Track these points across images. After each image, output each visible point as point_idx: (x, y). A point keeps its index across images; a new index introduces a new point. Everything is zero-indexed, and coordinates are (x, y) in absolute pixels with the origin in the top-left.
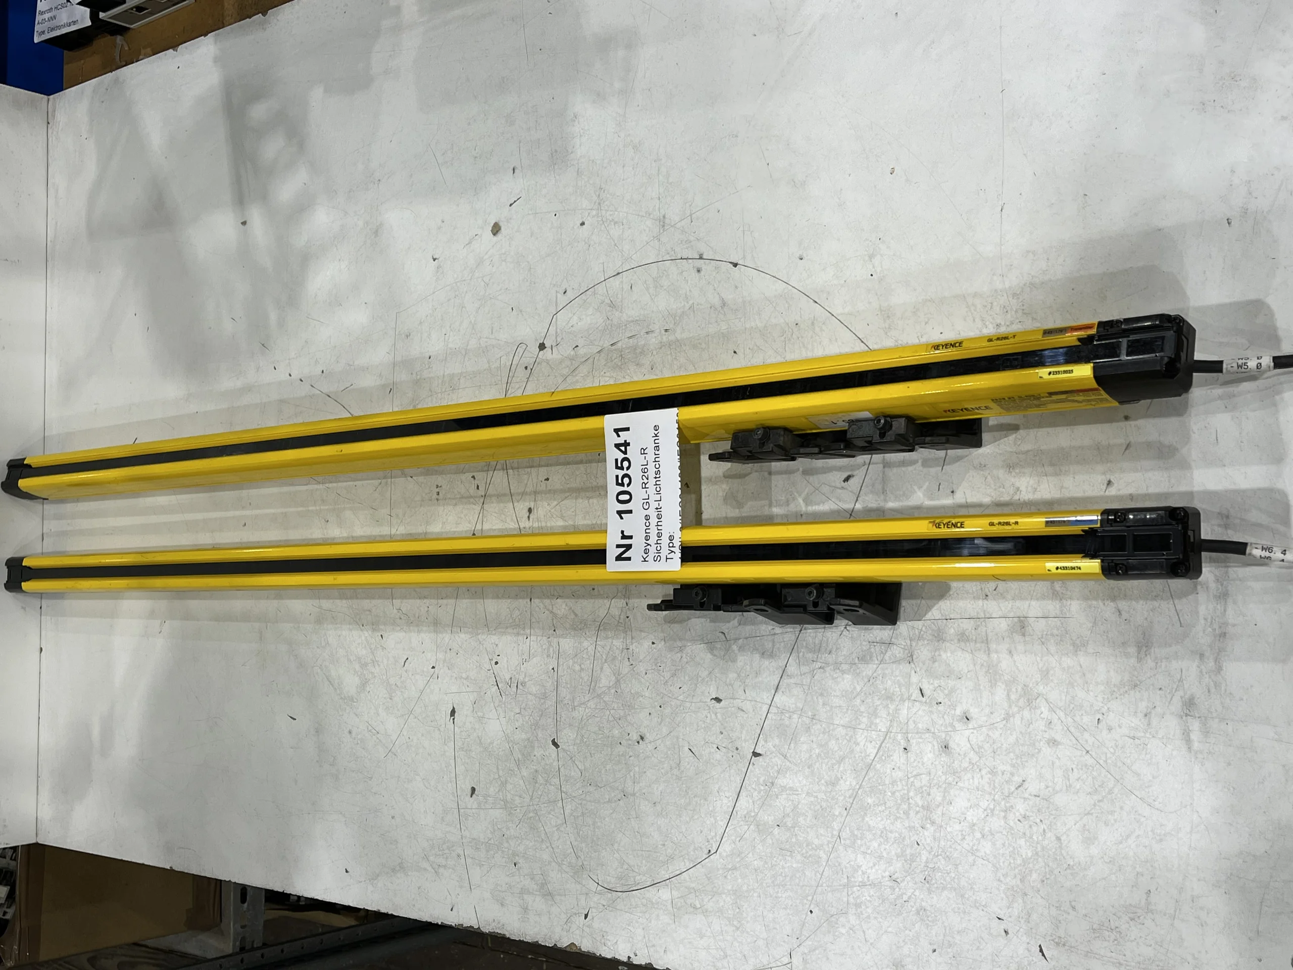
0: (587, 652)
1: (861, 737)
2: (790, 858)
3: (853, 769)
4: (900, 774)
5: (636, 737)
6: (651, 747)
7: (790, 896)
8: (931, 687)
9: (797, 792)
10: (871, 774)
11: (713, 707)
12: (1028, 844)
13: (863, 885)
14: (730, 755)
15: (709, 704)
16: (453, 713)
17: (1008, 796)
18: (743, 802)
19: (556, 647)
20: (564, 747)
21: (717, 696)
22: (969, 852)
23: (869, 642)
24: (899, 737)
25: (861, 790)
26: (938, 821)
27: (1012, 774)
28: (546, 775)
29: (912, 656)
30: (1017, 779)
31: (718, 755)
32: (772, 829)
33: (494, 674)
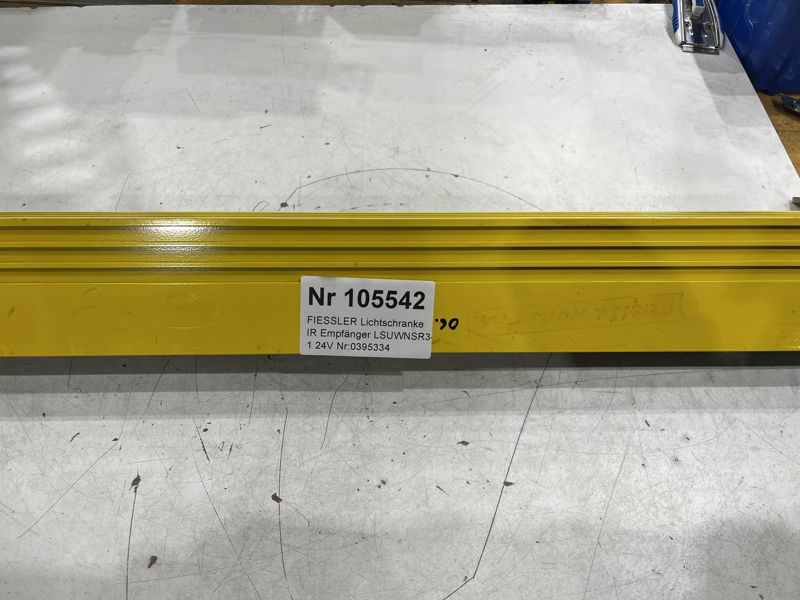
1: (604, 460)
3: (601, 485)
4: (643, 485)
5: (376, 482)
6: (393, 489)
8: (654, 419)
10: (618, 488)
11: (460, 449)
13: (629, 583)
14: (481, 487)
15: (455, 447)
17: (734, 491)
18: (498, 527)
20: (287, 500)
21: (464, 440)
23: (598, 392)
24: (636, 457)
25: (612, 502)
29: (633, 399)
30: (737, 478)
31: (468, 489)
32: (532, 546)
33: (201, 440)
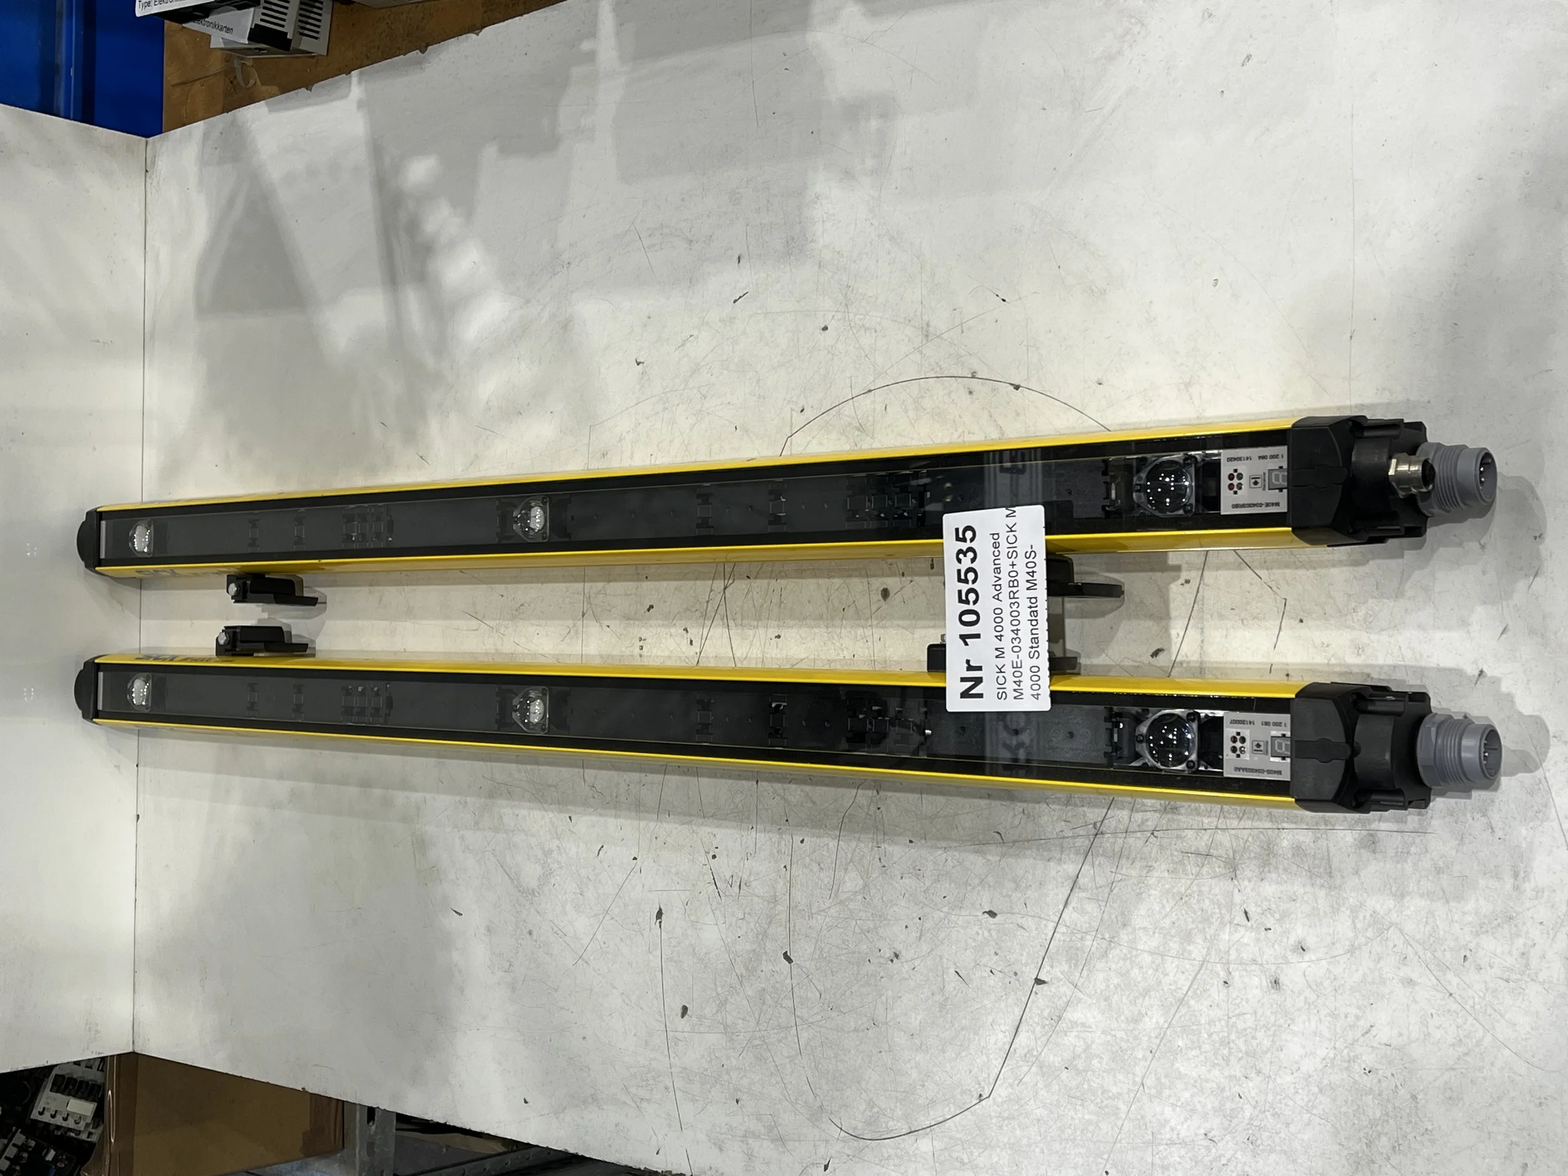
0: (828, 849)
1: (1171, 966)
2: (1081, 1108)
3: (1160, 1004)
4: (1219, 1013)
5: (889, 954)
6: (906, 967)
7: (1080, 1153)
8: (1259, 910)
9: (1090, 1030)
10: (1183, 1010)
11: (986, 922)
12: (1376, 1102)
13: (1171, 1143)
14: (1007, 980)
15: (980, 918)
16: (660, 914)
17: (1353, 1044)
18: (1023, 1038)
19: (789, 841)
20: (799, 962)
21: (992, 909)
22: (1303, 1108)
23: (1182, 852)
24: (1218, 967)
25: (1170, 1030)
26: (1266, 1071)
27: (1358, 1018)
28: (776, 995)
29: (1235, 871)
30: (1363, 1024)
31: (992, 981)
32: (1059, 1072)
33: (711, 870)
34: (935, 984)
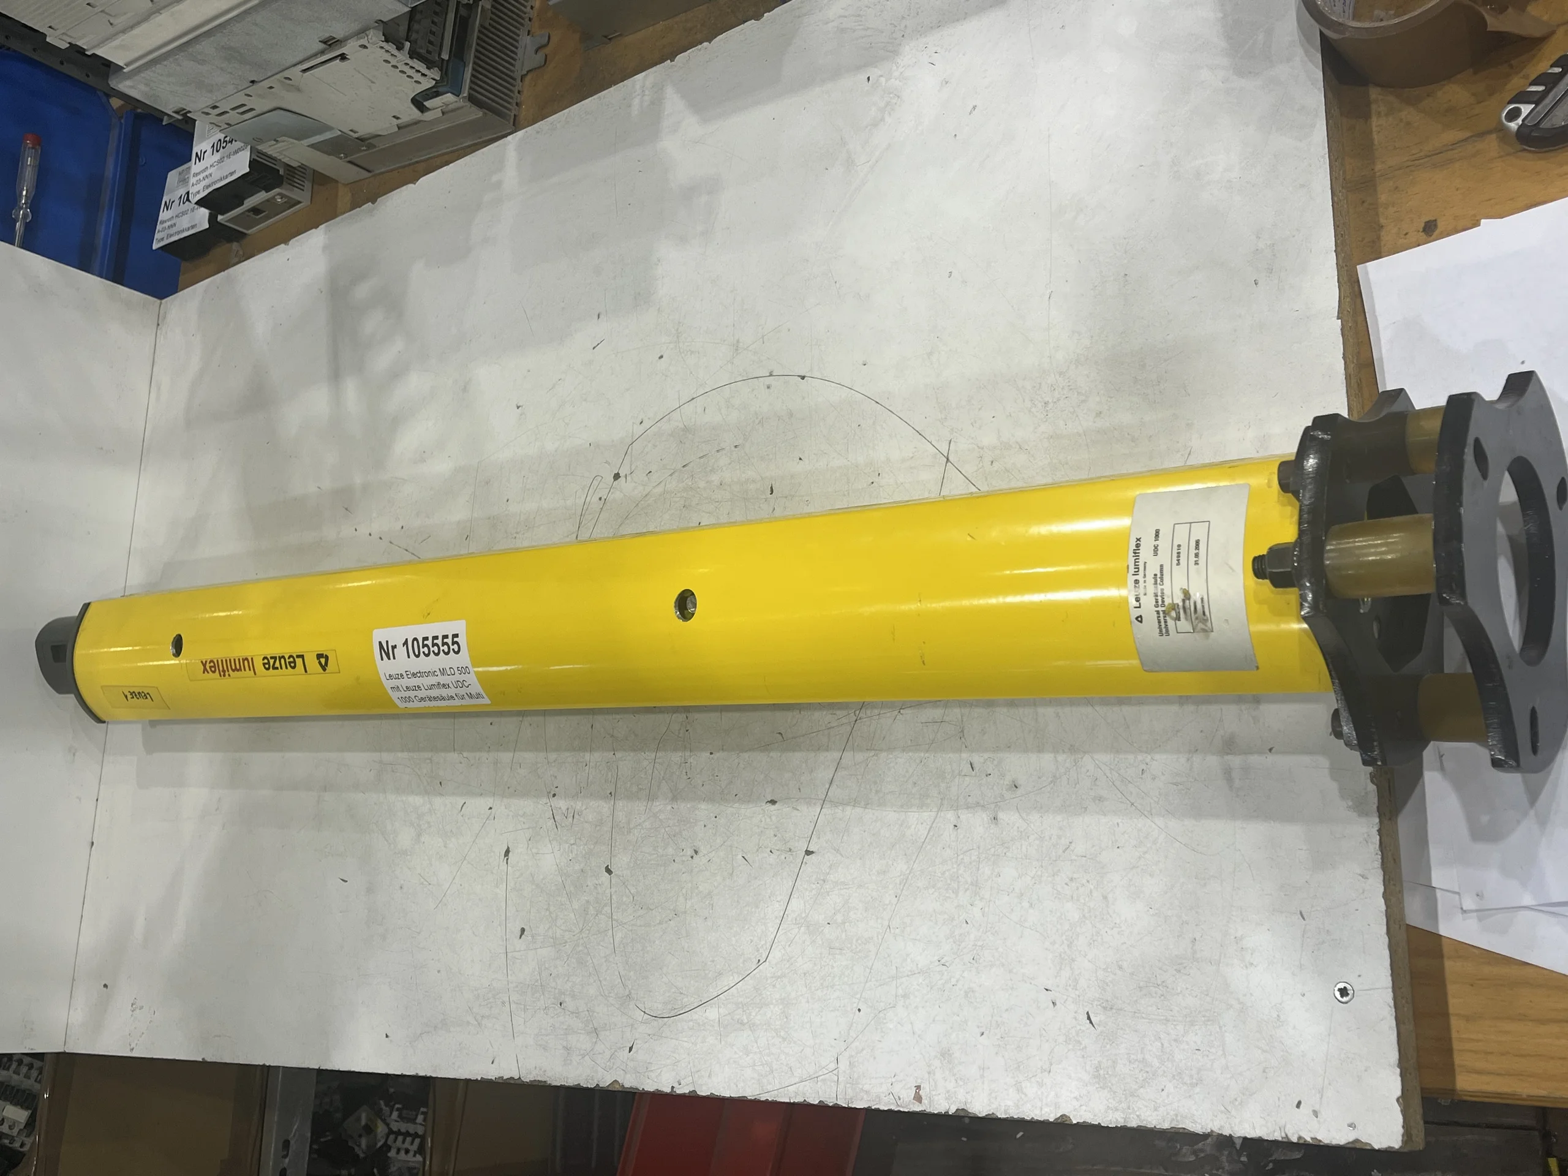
0: (646, 772)
2: (839, 957)
3: (904, 854)
4: (949, 853)
5: (690, 852)
6: (704, 860)
7: (838, 997)
8: (981, 760)
9: (847, 887)
10: (922, 856)
11: (768, 810)
12: (1075, 906)
13: (911, 974)
14: (783, 857)
15: (763, 807)
16: (507, 852)
17: (1056, 860)
18: (794, 904)
19: (614, 772)
20: (617, 872)
21: (773, 798)
22: (1017, 924)
23: (922, 723)
24: (950, 814)
25: (912, 875)
26: (987, 895)
27: (1059, 837)
28: (597, 905)
29: (962, 731)
30: (1064, 842)
31: (772, 859)
32: (822, 928)
33: (551, 806)
34: (726, 871)
